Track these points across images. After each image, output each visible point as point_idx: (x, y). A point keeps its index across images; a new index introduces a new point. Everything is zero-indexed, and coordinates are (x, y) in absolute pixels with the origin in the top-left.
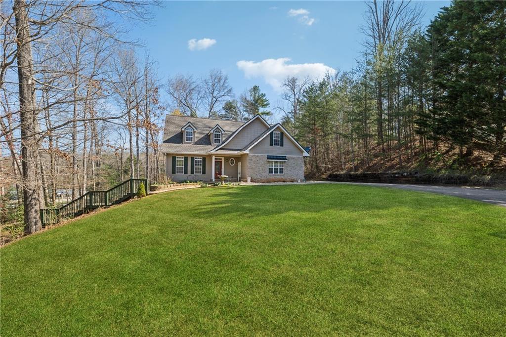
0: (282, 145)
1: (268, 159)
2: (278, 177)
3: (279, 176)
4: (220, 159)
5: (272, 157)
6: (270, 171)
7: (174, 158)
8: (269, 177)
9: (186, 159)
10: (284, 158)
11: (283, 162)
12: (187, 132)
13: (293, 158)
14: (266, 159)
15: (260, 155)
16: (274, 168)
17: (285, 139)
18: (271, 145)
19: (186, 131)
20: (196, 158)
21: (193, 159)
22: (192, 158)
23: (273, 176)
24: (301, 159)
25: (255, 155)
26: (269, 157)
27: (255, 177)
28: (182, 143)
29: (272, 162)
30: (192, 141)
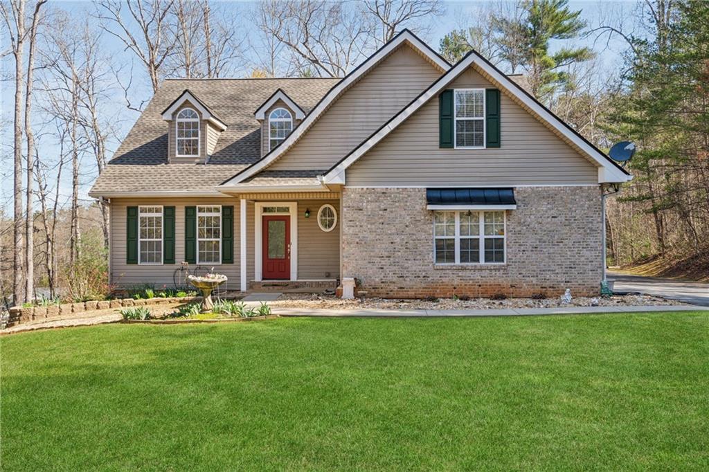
0: (494, 142)
1: (430, 201)
2: (477, 276)
3: (482, 271)
4: (280, 209)
5: (446, 195)
6: (444, 251)
7: (132, 213)
8: (434, 276)
9: (170, 213)
10: (504, 197)
11: (498, 214)
12: (180, 124)
13: (550, 196)
14: (420, 204)
15: (393, 187)
16: (457, 238)
17: (507, 116)
18: (445, 142)
19: (178, 120)
20: (200, 210)
21: (190, 212)
22: (187, 208)
23: (455, 272)
24: (589, 198)
25: (373, 191)
26: (436, 196)
27: (374, 276)
28: (167, 163)
29: (452, 213)
30: (195, 151)
